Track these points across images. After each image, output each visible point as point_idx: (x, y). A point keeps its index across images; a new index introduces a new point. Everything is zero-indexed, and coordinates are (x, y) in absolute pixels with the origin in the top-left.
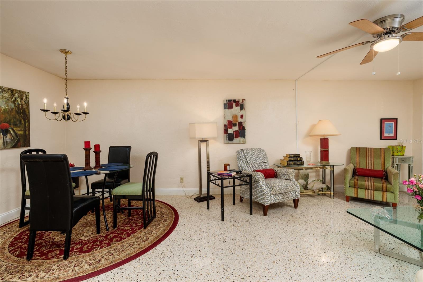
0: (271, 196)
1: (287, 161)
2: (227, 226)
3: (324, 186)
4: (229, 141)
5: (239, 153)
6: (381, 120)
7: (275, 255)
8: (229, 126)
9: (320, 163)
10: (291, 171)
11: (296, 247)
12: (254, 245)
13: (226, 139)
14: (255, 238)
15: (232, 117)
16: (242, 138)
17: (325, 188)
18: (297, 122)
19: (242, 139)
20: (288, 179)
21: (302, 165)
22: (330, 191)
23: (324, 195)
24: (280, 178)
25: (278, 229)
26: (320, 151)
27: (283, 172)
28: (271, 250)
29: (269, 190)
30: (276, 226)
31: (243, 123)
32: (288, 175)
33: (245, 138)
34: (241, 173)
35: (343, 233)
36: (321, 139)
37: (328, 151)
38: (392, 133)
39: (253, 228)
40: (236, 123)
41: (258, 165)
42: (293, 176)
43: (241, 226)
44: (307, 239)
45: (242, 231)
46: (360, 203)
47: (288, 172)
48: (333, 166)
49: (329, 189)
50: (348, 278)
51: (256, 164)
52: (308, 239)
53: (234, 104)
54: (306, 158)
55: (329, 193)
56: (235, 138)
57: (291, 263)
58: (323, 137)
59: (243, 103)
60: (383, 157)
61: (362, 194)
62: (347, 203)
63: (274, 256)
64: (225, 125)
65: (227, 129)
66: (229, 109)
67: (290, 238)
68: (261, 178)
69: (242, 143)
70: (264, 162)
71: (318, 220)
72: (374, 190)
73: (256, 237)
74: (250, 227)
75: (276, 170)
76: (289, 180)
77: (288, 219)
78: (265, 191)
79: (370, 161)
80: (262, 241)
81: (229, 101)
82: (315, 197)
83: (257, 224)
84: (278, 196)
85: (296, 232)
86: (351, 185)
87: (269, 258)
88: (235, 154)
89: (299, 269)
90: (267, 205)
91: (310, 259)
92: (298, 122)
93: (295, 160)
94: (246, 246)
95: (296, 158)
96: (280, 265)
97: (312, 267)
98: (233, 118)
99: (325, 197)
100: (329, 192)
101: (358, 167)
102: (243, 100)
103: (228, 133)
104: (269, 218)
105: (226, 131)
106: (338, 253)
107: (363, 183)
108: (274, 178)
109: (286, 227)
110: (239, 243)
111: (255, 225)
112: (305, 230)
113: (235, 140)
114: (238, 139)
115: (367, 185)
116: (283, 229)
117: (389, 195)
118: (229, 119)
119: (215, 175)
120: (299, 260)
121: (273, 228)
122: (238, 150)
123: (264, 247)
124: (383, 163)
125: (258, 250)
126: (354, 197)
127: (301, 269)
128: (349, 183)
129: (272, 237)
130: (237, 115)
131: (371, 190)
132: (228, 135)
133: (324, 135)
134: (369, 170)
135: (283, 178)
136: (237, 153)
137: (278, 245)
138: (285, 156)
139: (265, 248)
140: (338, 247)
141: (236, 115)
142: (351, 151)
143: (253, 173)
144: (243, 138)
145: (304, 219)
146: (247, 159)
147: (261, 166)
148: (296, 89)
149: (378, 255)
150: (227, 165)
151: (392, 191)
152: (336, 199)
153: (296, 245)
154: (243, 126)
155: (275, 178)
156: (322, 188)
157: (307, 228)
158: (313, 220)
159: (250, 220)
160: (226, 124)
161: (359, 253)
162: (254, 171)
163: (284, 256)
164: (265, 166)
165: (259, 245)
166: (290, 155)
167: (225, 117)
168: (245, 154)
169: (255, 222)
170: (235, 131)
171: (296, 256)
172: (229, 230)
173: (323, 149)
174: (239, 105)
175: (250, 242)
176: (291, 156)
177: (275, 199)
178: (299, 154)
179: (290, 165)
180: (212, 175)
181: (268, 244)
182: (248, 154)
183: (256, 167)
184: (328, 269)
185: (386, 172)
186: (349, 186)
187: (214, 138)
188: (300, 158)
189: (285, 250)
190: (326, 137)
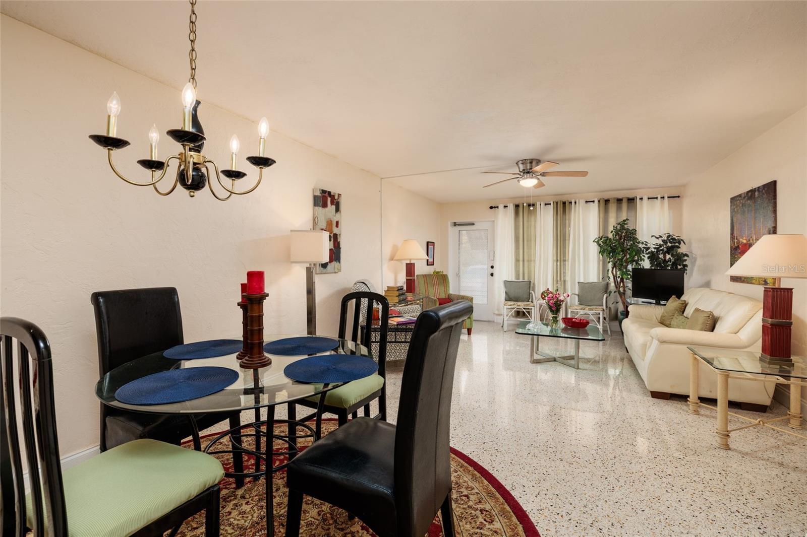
1: (398, 297)
4: (322, 269)
6: (428, 242)
13: (319, 264)
16: (337, 262)
18: (382, 240)
19: (337, 266)
26: (405, 280)
31: (338, 237)
33: (340, 263)
36: (407, 264)
37: (414, 280)
38: (432, 258)
40: (331, 235)
53: (329, 200)
58: (409, 262)
59: (339, 200)
60: (445, 283)
66: (322, 207)
69: (337, 272)
79: (436, 290)
81: (323, 191)
102: (339, 195)
113: (329, 266)
114: (333, 265)
124: (446, 290)
130: (332, 219)
133: (410, 260)
138: (386, 289)
141: (330, 220)
142: (418, 279)
148: (381, 191)
154: (338, 241)
166: (397, 287)
170: (330, 250)
173: (408, 278)
174: (334, 202)
176: (398, 289)
190: (412, 262)
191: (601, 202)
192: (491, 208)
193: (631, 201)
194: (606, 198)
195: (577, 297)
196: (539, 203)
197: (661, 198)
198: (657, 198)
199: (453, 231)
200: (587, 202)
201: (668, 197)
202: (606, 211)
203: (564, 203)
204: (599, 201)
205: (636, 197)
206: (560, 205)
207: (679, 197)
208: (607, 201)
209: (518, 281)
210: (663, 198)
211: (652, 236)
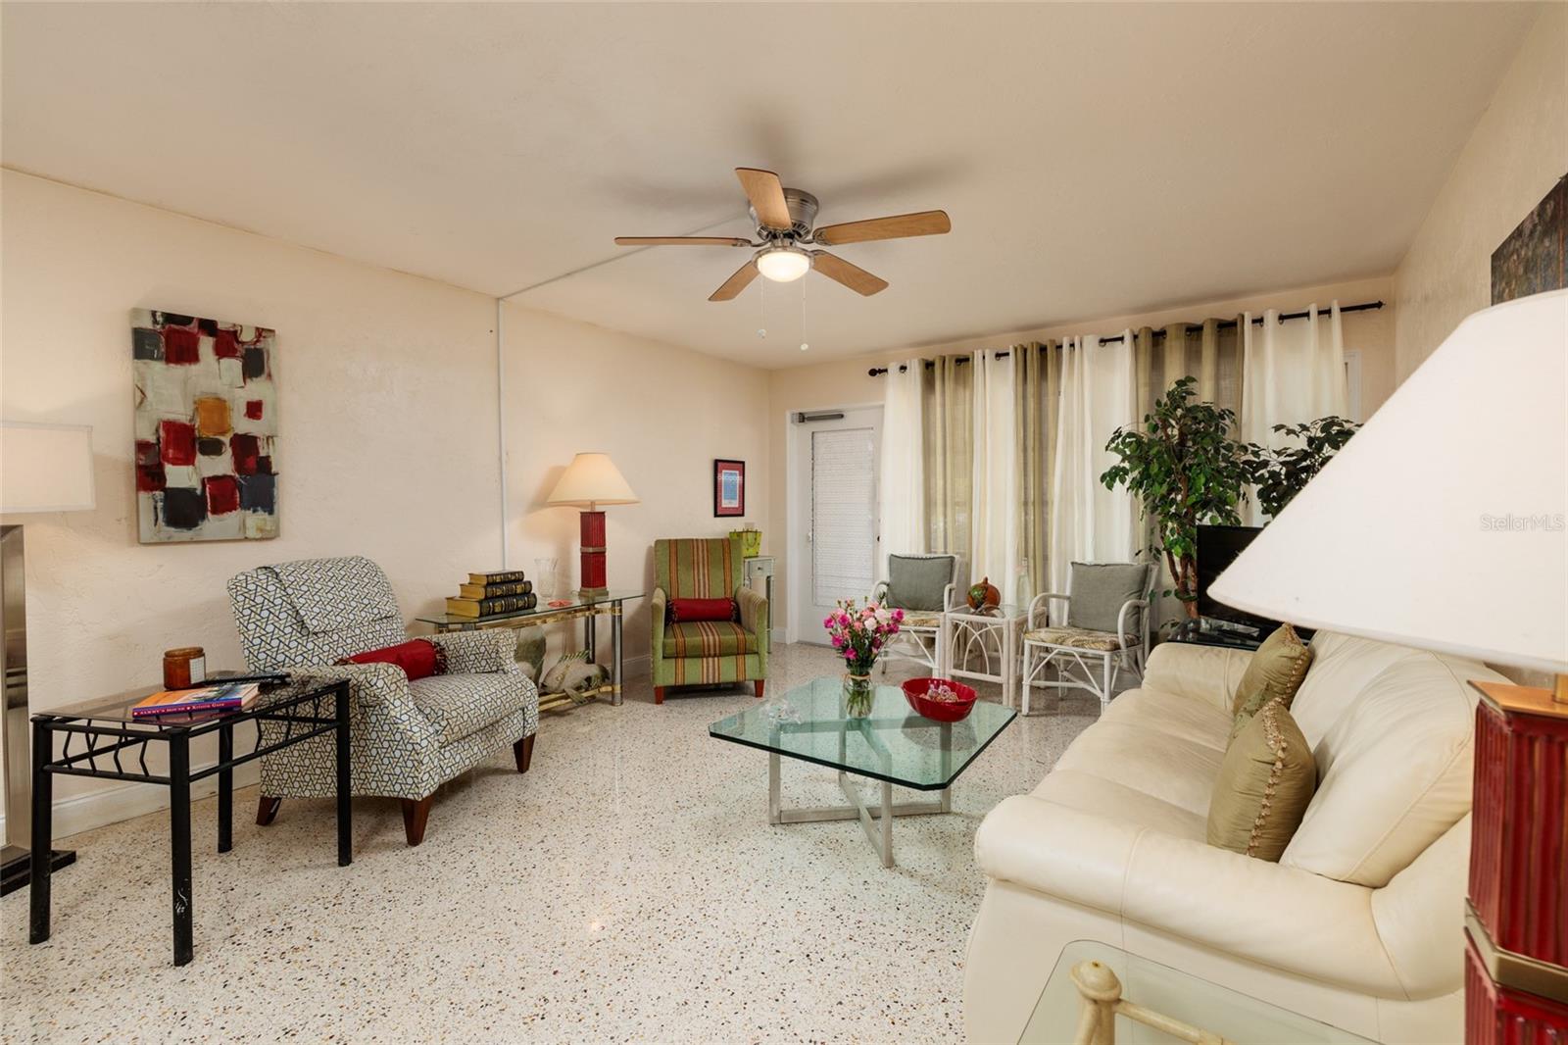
0: (442, 751)
1: (480, 602)
2: (222, 978)
3: (593, 670)
4: (172, 530)
5: (252, 587)
6: (717, 462)
7: (523, 988)
8: (171, 451)
9: (581, 595)
10: (502, 637)
11: (579, 916)
12: (414, 999)
13: (153, 518)
14: (406, 961)
15: (193, 407)
16: (254, 511)
17: (596, 676)
18: (504, 454)
19: (254, 520)
20: (494, 668)
21: (530, 611)
22: (613, 684)
23: (593, 699)
24: (461, 671)
25: (491, 875)
26: (580, 554)
27: (472, 644)
28: (497, 979)
29: (431, 730)
30: (479, 869)
31: (259, 443)
32: (493, 655)
33: (271, 512)
34: (283, 681)
35: (686, 804)
36: (584, 515)
37: (603, 554)
38: (735, 499)
39: (380, 922)
40: (222, 438)
41: (358, 631)
42: (512, 654)
43: (312, 943)
44: (603, 869)
45: (327, 962)
46: (688, 700)
47: (493, 642)
48: (620, 601)
49: (606, 676)
50: (752, 934)
51: (348, 627)
52: (607, 864)
53: (206, 345)
54: (541, 583)
55: (610, 689)
56: (209, 514)
57: (590, 983)
58: (588, 510)
59: (259, 346)
60: (727, 561)
61: (695, 672)
62: (659, 707)
63: (516, 992)
64: (142, 447)
65: (161, 467)
66: (168, 360)
67: (546, 891)
68: (393, 687)
69: (256, 540)
70: (386, 617)
71: (608, 787)
72: (720, 655)
73: (412, 953)
74: (363, 924)
75: (439, 644)
76: (496, 672)
77: (512, 821)
78: (417, 738)
79: (701, 577)
80: (446, 960)
81: (170, 318)
82: (569, 714)
83: (389, 896)
84: (466, 747)
85: (558, 859)
86: (669, 652)
87: (506, 1016)
88: (226, 593)
89: (621, 990)
90: (426, 794)
91: (639, 932)
92: (507, 454)
93: (510, 596)
94: (378, 1025)
95: (509, 585)
96: (555, 1017)
97: (655, 959)
98: (197, 409)
99: (596, 704)
100: (607, 685)
101: (674, 596)
102: (260, 333)
103: (164, 490)
104: (436, 849)
105: (149, 476)
106: (701, 870)
107: (697, 640)
108: (433, 675)
109: (518, 856)
110: (333, 1030)
111: (382, 905)
112: (586, 839)
113: (212, 524)
114: (232, 518)
115: (706, 643)
116: (509, 868)
117: (750, 660)
118: (171, 417)
119: (94, 724)
120: (610, 956)
121: (468, 881)
122: (243, 574)
123: (463, 982)
124: (728, 579)
125: (442, 1007)
126: (675, 686)
127: (628, 988)
128: (664, 646)
129: (480, 919)
130: (222, 396)
131: (715, 656)
132: (166, 500)
133: (593, 503)
134: (699, 601)
135: (473, 671)
136: (234, 587)
137: (517, 939)
138: (467, 581)
139: (472, 983)
140: (692, 854)
141: (219, 399)
142: (656, 551)
143: (353, 672)
144: (260, 512)
145: (566, 800)
146: (302, 613)
147: (370, 636)
148: (498, 331)
149: (779, 829)
150: (189, 654)
151: (755, 649)
152: (628, 705)
153: (577, 908)
154: (263, 453)
155: (438, 675)
156: (588, 679)
157: (587, 831)
158: (594, 795)
159: (348, 895)
160: (152, 439)
161: (743, 846)
162: (343, 662)
163: (555, 973)
164: (389, 633)
165: (436, 985)
166: (488, 576)
167: (146, 403)
168: (290, 591)
169: (378, 889)
170: (213, 479)
171: (594, 950)
172: (244, 994)
173: (591, 550)
174: (235, 351)
175: (389, 994)
176: (491, 582)
177: (458, 758)
178: (518, 572)
179: (488, 614)
180: (79, 729)
181: (475, 958)
182: (305, 588)
183: (349, 641)
184: (699, 935)
185: (735, 600)
186: (664, 657)
187: (63, 518)
188: (525, 583)
189: (547, 947)
190: (598, 509)
191: (1142, 339)
192: (873, 373)
193: (1228, 329)
194: (1157, 329)
195: (1066, 605)
196: (980, 351)
197: (1320, 313)
198: (1307, 315)
199: (795, 437)
200: (1103, 341)
201: (1343, 310)
202: (1157, 362)
203: (1043, 350)
204: (1135, 337)
205: (1243, 317)
206: (1032, 354)
207: (1379, 305)
208: (1158, 337)
209: (933, 556)
210: (1328, 312)
211: (1278, 428)
